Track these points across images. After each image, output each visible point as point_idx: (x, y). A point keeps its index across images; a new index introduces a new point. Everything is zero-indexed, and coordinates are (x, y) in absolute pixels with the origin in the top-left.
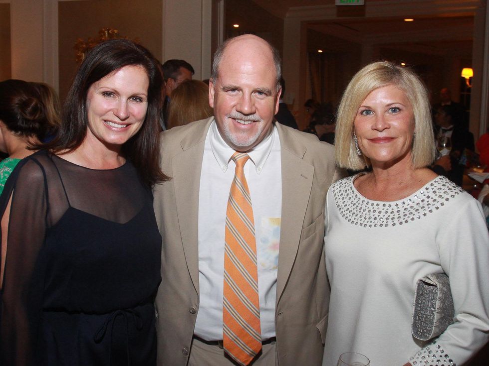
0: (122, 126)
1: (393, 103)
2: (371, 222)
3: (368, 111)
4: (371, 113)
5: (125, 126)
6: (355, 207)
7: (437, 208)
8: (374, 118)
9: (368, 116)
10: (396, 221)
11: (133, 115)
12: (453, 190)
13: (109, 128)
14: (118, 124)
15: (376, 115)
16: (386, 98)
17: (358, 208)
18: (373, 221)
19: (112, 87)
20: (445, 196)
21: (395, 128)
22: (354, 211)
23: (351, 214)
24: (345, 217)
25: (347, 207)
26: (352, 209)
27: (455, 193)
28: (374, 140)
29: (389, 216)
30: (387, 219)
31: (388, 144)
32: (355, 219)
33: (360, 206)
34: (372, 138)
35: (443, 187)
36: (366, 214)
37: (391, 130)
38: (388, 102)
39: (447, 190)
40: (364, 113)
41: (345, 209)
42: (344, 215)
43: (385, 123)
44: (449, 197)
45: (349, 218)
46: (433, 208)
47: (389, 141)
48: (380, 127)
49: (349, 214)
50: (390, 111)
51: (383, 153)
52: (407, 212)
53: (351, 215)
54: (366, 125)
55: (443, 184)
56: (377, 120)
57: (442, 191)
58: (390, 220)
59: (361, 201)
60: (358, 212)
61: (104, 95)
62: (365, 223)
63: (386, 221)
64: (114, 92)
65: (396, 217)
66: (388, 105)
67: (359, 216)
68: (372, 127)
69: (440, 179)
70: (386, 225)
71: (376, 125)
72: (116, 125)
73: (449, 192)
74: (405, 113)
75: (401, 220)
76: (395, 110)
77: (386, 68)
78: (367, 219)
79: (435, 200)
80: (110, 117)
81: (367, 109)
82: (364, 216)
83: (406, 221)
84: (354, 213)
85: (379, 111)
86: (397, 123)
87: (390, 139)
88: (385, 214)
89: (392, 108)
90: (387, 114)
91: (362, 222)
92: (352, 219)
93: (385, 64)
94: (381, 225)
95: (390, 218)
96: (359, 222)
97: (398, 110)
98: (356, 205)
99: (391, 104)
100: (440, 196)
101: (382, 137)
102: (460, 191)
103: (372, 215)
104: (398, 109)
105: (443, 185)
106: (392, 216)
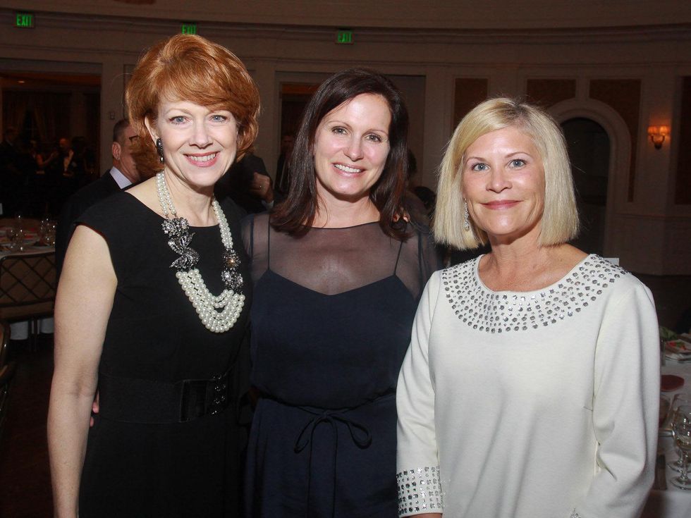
0: (355, 170)
1: (516, 153)
2: (500, 324)
3: (481, 165)
4: (486, 168)
5: (358, 171)
6: (477, 304)
7: (593, 298)
8: (489, 175)
9: (482, 172)
10: (538, 321)
11: (368, 158)
12: (611, 272)
13: (339, 172)
14: (350, 167)
15: (492, 170)
16: (506, 146)
17: (482, 306)
18: (503, 322)
19: (344, 120)
20: (601, 281)
21: (519, 188)
22: (477, 310)
23: (472, 314)
24: (463, 318)
25: (466, 304)
26: (473, 308)
27: (615, 275)
28: (489, 205)
29: (526, 315)
30: (524, 319)
31: (510, 210)
32: (478, 321)
33: (484, 304)
34: (487, 202)
35: (596, 269)
36: (491, 314)
37: (514, 190)
38: (509, 151)
39: (603, 271)
40: (477, 168)
41: (463, 307)
42: (461, 316)
43: (504, 182)
44: (607, 282)
45: (469, 320)
46: (587, 300)
47: (510, 206)
48: (497, 186)
49: (468, 315)
50: (512, 165)
51: (502, 223)
52: (551, 307)
53: (473, 317)
54: (478, 185)
55: (596, 264)
56: (493, 177)
57: (596, 275)
58: (528, 320)
59: (485, 295)
60: (482, 313)
61: (333, 131)
62: (493, 327)
63: (522, 322)
64: (346, 127)
65: (536, 315)
66: (509, 156)
67: (483, 318)
68: (487, 186)
69: (592, 258)
70: (525, 328)
71: (491, 183)
72: (347, 169)
73: (606, 274)
74: (532, 167)
75: (546, 320)
76: (518, 162)
77: (506, 106)
78: (494, 321)
79: (587, 288)
80: (340, 157)
81: (480, 162)
82: (489, 317)
83: (554, 321)
84: (476, 313)
85: (497, 164)
86: (521, 180)
87: (511, 203)
88: (519, 312)
89: (514, 160)
90: (507, 169)
91: (488, 326)
92: (474, 323)
93: (505, 101)
94: (517, 328)
95: (528, 317)
96: (485, 327)
97: (522, 163)
98: (478, 302)
99: (513, 154)
100: (594, 282)
101: (500, 200)
102: (622, 272)
103: (499, 314)
104: (523, 161)
105: (597, 266)
106: (530, 314)
